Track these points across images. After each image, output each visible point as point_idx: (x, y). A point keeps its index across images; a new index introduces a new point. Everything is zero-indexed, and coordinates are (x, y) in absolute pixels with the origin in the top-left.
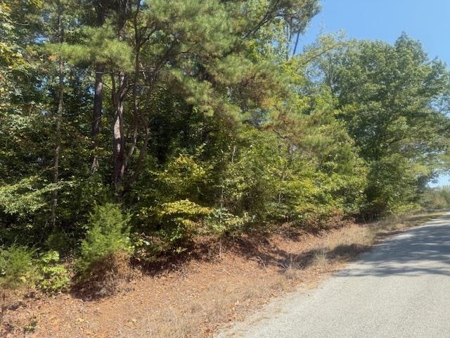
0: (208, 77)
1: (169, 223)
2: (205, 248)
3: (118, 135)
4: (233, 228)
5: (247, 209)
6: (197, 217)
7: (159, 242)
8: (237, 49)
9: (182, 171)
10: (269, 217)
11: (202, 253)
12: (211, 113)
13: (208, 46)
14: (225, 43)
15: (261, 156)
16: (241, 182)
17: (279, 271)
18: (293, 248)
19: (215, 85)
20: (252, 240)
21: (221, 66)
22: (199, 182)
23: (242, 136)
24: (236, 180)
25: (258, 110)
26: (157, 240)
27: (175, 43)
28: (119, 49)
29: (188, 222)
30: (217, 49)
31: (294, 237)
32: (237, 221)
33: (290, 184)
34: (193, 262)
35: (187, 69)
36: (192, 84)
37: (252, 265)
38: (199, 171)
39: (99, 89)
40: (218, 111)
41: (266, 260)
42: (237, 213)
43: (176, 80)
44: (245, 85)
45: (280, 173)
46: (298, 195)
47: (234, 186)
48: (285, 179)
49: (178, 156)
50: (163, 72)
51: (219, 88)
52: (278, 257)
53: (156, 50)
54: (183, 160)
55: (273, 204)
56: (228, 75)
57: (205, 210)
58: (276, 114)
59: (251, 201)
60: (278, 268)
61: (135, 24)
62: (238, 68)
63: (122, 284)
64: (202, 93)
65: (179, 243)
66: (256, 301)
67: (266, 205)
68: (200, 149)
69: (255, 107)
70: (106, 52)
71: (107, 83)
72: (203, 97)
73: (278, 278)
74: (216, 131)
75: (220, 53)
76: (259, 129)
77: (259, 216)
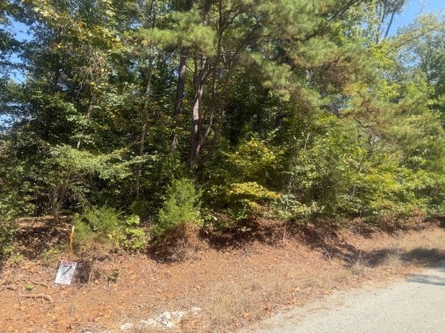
0: (288, 60)
1: (235, 203)
2: (269, 232)
3: (196, 116)
4: (299, 217)
5: (316, 199)
6: (264, 201)
7: (226, 219)
8: (321, 31)
9: (252, 154)
10: (340, 209)
11: (266, 235)
12: (287, 98)
13: (291, 29)
14: (309, 26)
15: (338, 144)
16: (312, 171)
17: (345, 266)
18: (363, 244)
19: (294, 68)
20: (319, 231)
21: (302, 49)
22: (268, 167)
23: (318, 123)
24: (306, 167)
25: (339, 96)
26: (224, 218)
27: (257, 27)
28: (204, 34)
29: (254, 204)
30: (300, 32)
31: (366, 233)
32: (304, 209)
33: (367, 178)
34: (256, 242)
35: (267, 53)
36: (270, 67)
37: (316, 255)
38: (269, 156)
39: (183, 71)
40: (295, 96)
41: (332, 252)
42: (305, 201)
43: (255, 63)
44: (327, 69)
45: (357, 164)
46: (375, 190)
47: (305, 173)
48: (362, 172)
49: (249, 140)
50: (243, 56)
51: (298, 72)
52: (345, 251)
53: (238, 34)
54: (254, 143)
55: (346, 197)
56: (309, 59)
57: (271, 194)
58: (359, 100)
59: (321, 191)
60: (344, 262)
61: (220, 8)
62: (321, 51)
63: (190, 253)
64: (279, 77)
65: (244, 223)
66: (317, 291)
67: (338, 196)
68: (272, 133)
69: (335, 92)
70: (192, 36)
71: (190, 67)
72: (280, 81)
73: (343, 272)
74: (291, 116)
75: (302, 36)
76: (338, 116)
77: (328, 208)
